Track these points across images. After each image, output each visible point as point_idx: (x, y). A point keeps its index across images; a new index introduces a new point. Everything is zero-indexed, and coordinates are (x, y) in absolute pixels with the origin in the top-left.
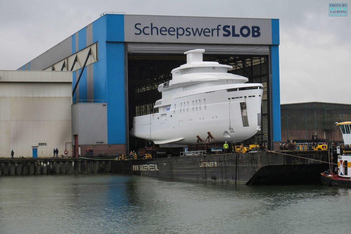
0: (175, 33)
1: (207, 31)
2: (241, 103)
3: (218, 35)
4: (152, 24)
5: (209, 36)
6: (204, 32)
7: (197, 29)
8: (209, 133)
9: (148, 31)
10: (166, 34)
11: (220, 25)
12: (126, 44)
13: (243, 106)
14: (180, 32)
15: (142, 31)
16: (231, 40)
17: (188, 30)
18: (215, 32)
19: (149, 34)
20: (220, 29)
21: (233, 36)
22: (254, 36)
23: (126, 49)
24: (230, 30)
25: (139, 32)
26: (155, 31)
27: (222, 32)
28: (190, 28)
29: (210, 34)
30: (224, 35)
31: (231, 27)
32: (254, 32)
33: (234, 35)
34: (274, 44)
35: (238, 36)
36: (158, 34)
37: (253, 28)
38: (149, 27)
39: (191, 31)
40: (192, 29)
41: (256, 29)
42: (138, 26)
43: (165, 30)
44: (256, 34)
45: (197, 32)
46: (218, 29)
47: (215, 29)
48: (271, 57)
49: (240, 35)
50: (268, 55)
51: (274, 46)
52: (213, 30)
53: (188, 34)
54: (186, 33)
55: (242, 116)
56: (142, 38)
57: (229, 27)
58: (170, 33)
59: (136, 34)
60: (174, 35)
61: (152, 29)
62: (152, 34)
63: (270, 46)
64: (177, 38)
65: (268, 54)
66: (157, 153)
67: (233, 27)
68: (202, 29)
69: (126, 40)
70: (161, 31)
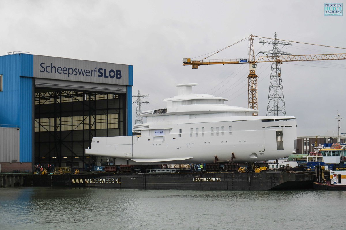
0: (67, 72)
1: (88, 72)
2: (276, 131)
3: (95, 76)
4: (52, 64)
5: (89, 76)
6: (86, 73)
7: (82, 70)
8: (233, 154)
9: (49, 69)
10: (61, 73)
11: (96, 68)
12: (33, 79)
13: (279, 134)
14: (71, 71)
15: (45, 70)
16: (103, 80)
17: (76, 70)
18: (93, 73)
19: (50, 72)
20: (96, 71)
21: (104, 77)
22: (117, 78)
23: (34, 83)
24: (103, 72)
25: (43, 70)
26: (54, 69)
27: (97, 74)
28: (77, 69)
29: (90, 74)
30: (99, 76)
31: (103, 70)
32: (117, 74)
33: (106, 77)
34: (130, 85)
35: (107, 77)
36: (56, 73)
37: (117, 71)
38: (50, 67)
39: (77, 71)
40: (78, 69)
41: (119, 73)
42: (43, 65)
43: (60, 69)
44: (119, 76)
45: (82, 72)
46: (95, 71)
47: (93, 71)
48: (127, 94)
49: (109, 77)
50: (126, 94)
51: (129, 86)
52: (91, 72)
53: (76, 73)
54: (74, 73)
55: (277, 141)
56: (45, 75)
57: (102, 69)
58: (64, 72)
59: (41, 71)
60: (67, 74)
61: (52, 68)
62: (52, 72)
63: (126, 86)
64: (69, 76)
65: (125, 92)
66: (135, 170)
67: (105, 70)
68: (85, 70)
69: (34, 76)
70: (58, 70)
